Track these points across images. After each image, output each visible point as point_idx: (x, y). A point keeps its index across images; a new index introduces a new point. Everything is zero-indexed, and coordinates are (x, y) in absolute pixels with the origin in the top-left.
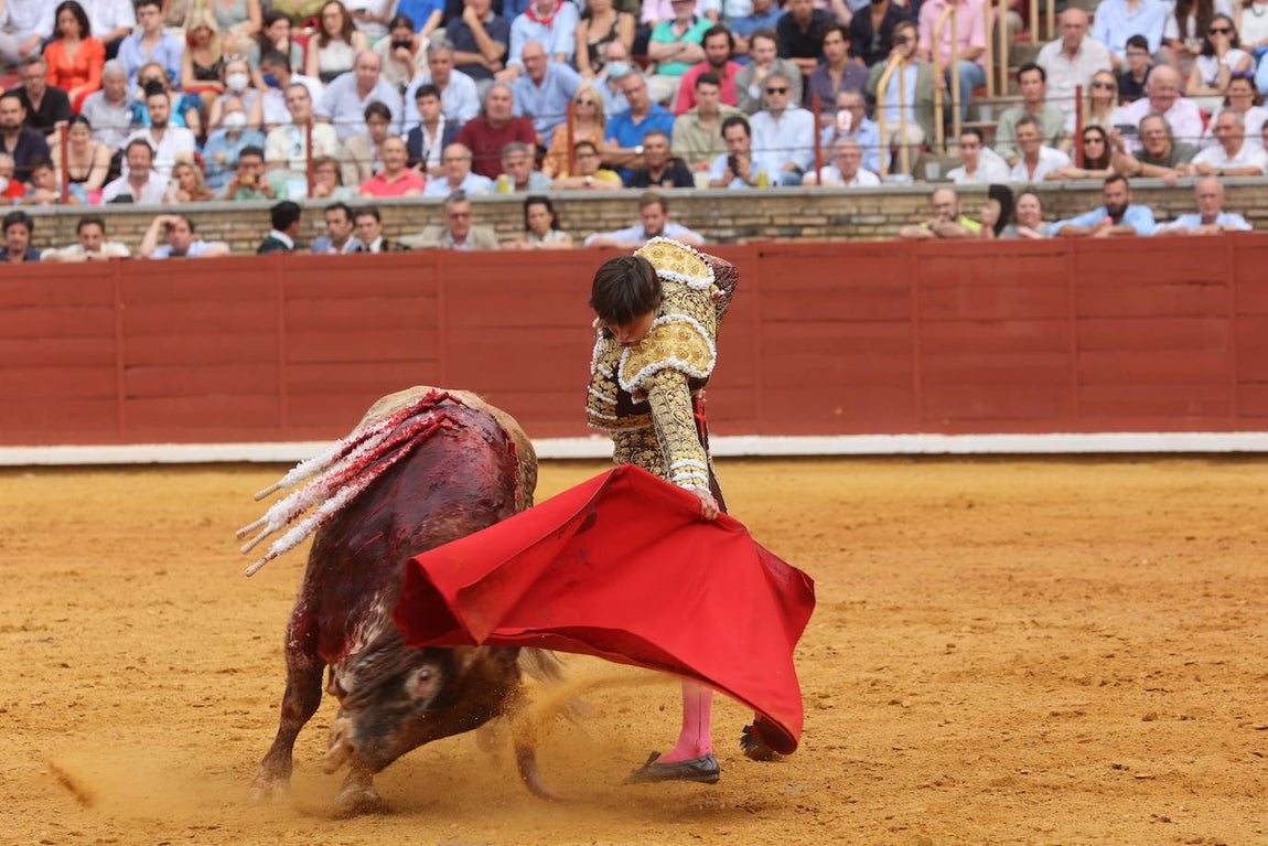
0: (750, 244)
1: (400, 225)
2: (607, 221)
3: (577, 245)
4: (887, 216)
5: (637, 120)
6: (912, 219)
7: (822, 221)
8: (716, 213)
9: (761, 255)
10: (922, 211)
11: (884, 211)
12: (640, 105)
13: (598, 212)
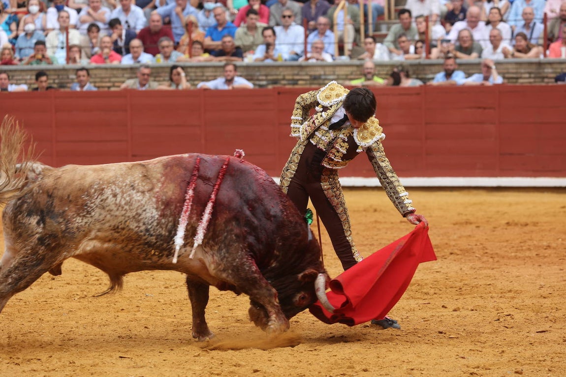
0: (274, 88)
1: (110, 78)
2: (207, 77)
3: (192, 88)
4: (338, 75)
5: (220, 29)
6: (349, 77)
7: (307, 77)
8: (258, 74)
9: (279, 93)
10: (354, 73)
11: (337, 73)
12: (221, 22)
13: (203, 72)
